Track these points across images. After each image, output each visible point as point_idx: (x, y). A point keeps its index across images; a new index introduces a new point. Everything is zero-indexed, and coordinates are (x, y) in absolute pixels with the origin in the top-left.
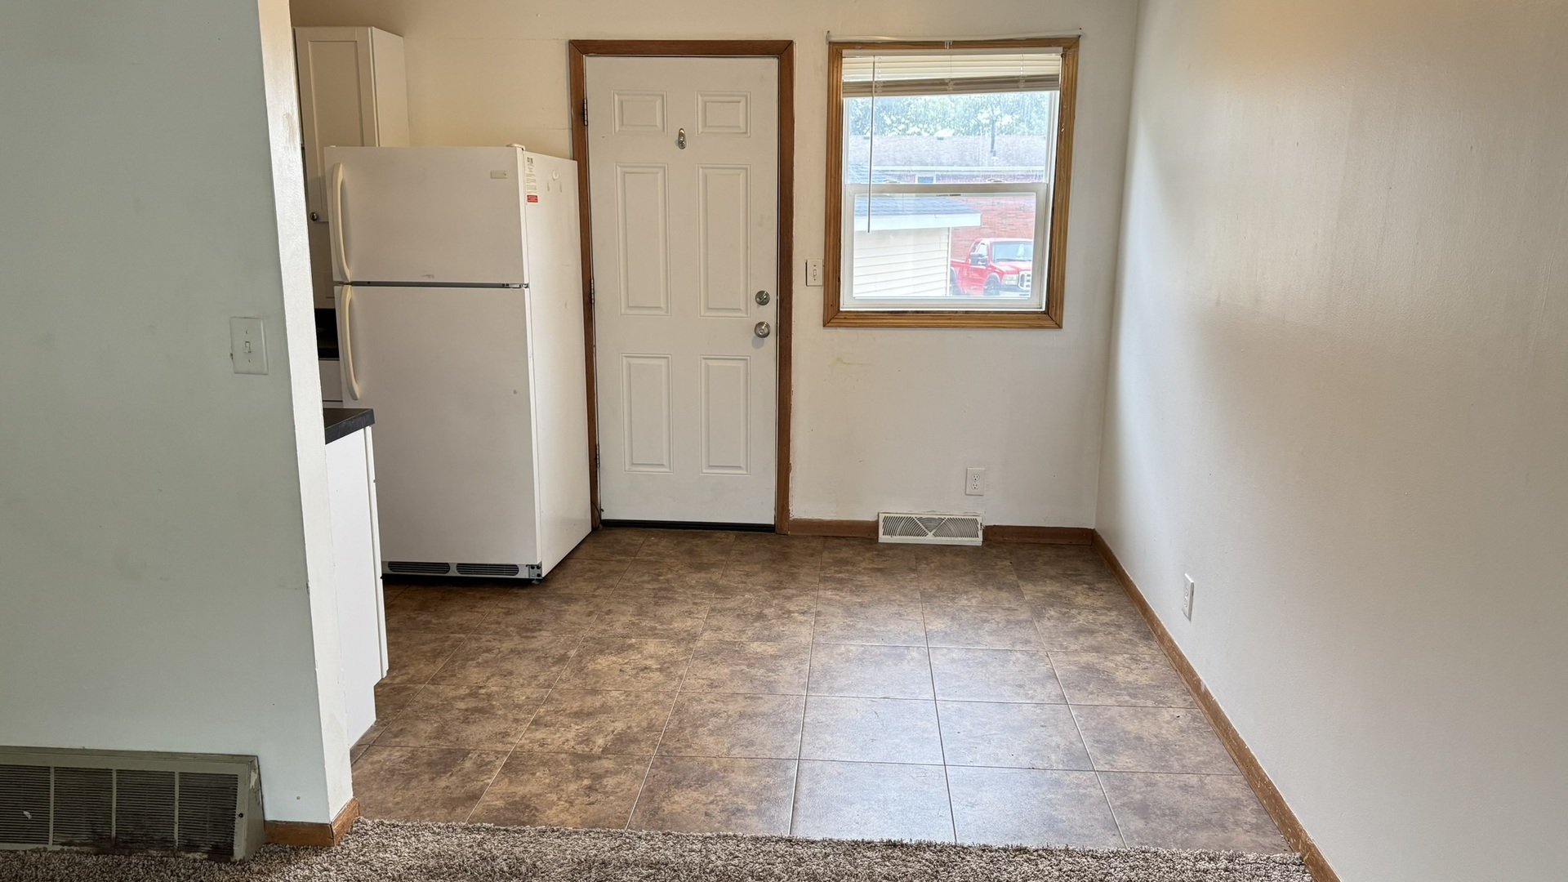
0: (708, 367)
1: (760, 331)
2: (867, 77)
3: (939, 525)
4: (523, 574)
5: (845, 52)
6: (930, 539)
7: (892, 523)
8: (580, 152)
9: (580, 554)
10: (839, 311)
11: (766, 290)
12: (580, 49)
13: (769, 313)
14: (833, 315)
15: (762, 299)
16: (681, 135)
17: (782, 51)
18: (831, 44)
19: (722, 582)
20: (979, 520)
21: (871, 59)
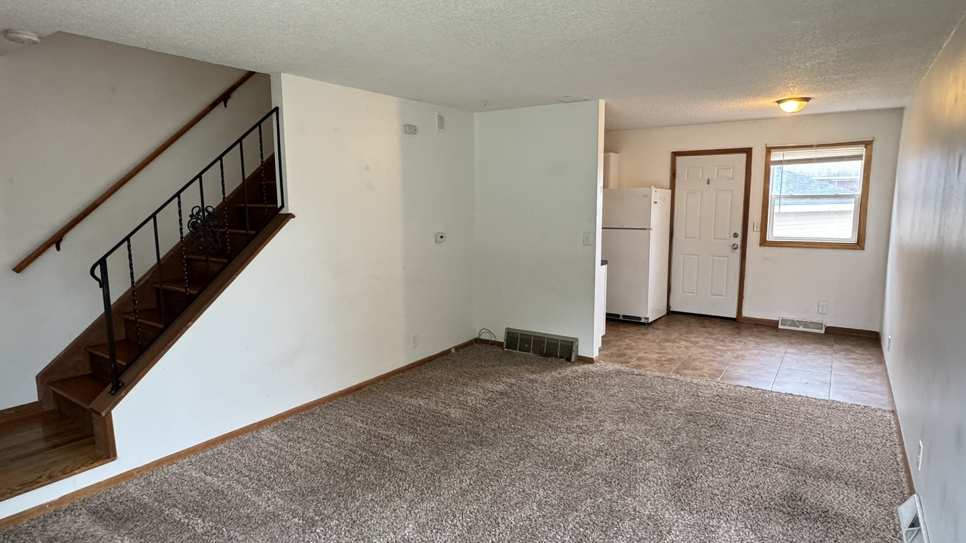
0: (713, 259)
1: (734, 247)
2: (781, 159)
3: (806, 324)
4: (643, 321)
5: (772, 150)
6: (801, 329)
7: (784, 322)
8: (673, 187)
9: (662, 319)
10: (766, 241)
11: (737, 233)
12: (675, 154)
13: (738, 241)
14: (763, 242)
15: (736, 235)
16: (708, 180)
17: (748, 151)
18: (767, 148)
19: (712, 331)
20: (824, 324)
21: (782, 152)
